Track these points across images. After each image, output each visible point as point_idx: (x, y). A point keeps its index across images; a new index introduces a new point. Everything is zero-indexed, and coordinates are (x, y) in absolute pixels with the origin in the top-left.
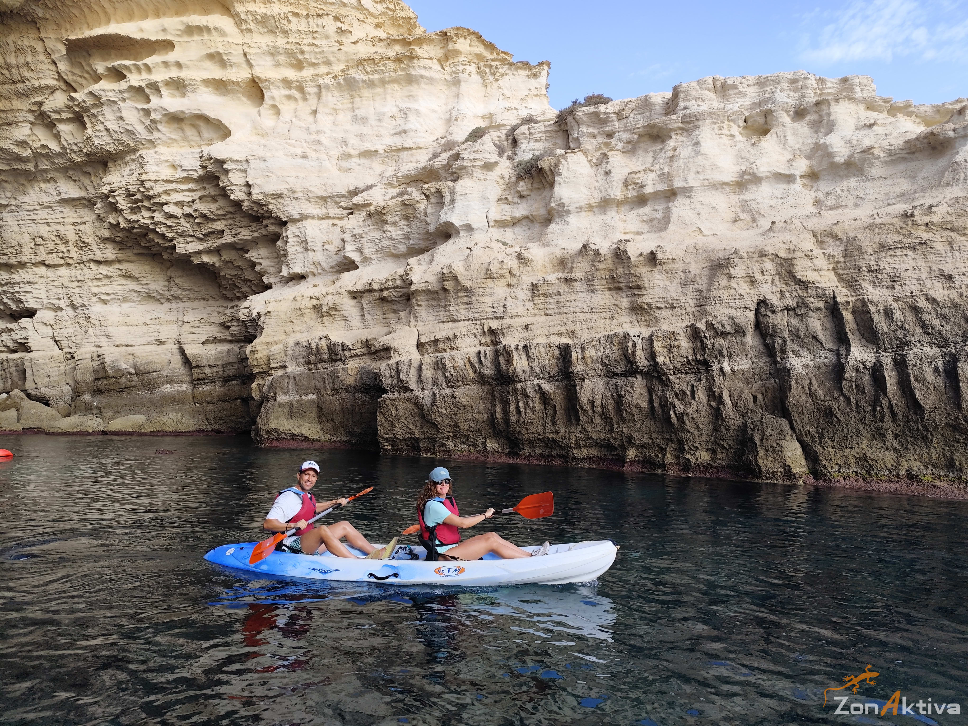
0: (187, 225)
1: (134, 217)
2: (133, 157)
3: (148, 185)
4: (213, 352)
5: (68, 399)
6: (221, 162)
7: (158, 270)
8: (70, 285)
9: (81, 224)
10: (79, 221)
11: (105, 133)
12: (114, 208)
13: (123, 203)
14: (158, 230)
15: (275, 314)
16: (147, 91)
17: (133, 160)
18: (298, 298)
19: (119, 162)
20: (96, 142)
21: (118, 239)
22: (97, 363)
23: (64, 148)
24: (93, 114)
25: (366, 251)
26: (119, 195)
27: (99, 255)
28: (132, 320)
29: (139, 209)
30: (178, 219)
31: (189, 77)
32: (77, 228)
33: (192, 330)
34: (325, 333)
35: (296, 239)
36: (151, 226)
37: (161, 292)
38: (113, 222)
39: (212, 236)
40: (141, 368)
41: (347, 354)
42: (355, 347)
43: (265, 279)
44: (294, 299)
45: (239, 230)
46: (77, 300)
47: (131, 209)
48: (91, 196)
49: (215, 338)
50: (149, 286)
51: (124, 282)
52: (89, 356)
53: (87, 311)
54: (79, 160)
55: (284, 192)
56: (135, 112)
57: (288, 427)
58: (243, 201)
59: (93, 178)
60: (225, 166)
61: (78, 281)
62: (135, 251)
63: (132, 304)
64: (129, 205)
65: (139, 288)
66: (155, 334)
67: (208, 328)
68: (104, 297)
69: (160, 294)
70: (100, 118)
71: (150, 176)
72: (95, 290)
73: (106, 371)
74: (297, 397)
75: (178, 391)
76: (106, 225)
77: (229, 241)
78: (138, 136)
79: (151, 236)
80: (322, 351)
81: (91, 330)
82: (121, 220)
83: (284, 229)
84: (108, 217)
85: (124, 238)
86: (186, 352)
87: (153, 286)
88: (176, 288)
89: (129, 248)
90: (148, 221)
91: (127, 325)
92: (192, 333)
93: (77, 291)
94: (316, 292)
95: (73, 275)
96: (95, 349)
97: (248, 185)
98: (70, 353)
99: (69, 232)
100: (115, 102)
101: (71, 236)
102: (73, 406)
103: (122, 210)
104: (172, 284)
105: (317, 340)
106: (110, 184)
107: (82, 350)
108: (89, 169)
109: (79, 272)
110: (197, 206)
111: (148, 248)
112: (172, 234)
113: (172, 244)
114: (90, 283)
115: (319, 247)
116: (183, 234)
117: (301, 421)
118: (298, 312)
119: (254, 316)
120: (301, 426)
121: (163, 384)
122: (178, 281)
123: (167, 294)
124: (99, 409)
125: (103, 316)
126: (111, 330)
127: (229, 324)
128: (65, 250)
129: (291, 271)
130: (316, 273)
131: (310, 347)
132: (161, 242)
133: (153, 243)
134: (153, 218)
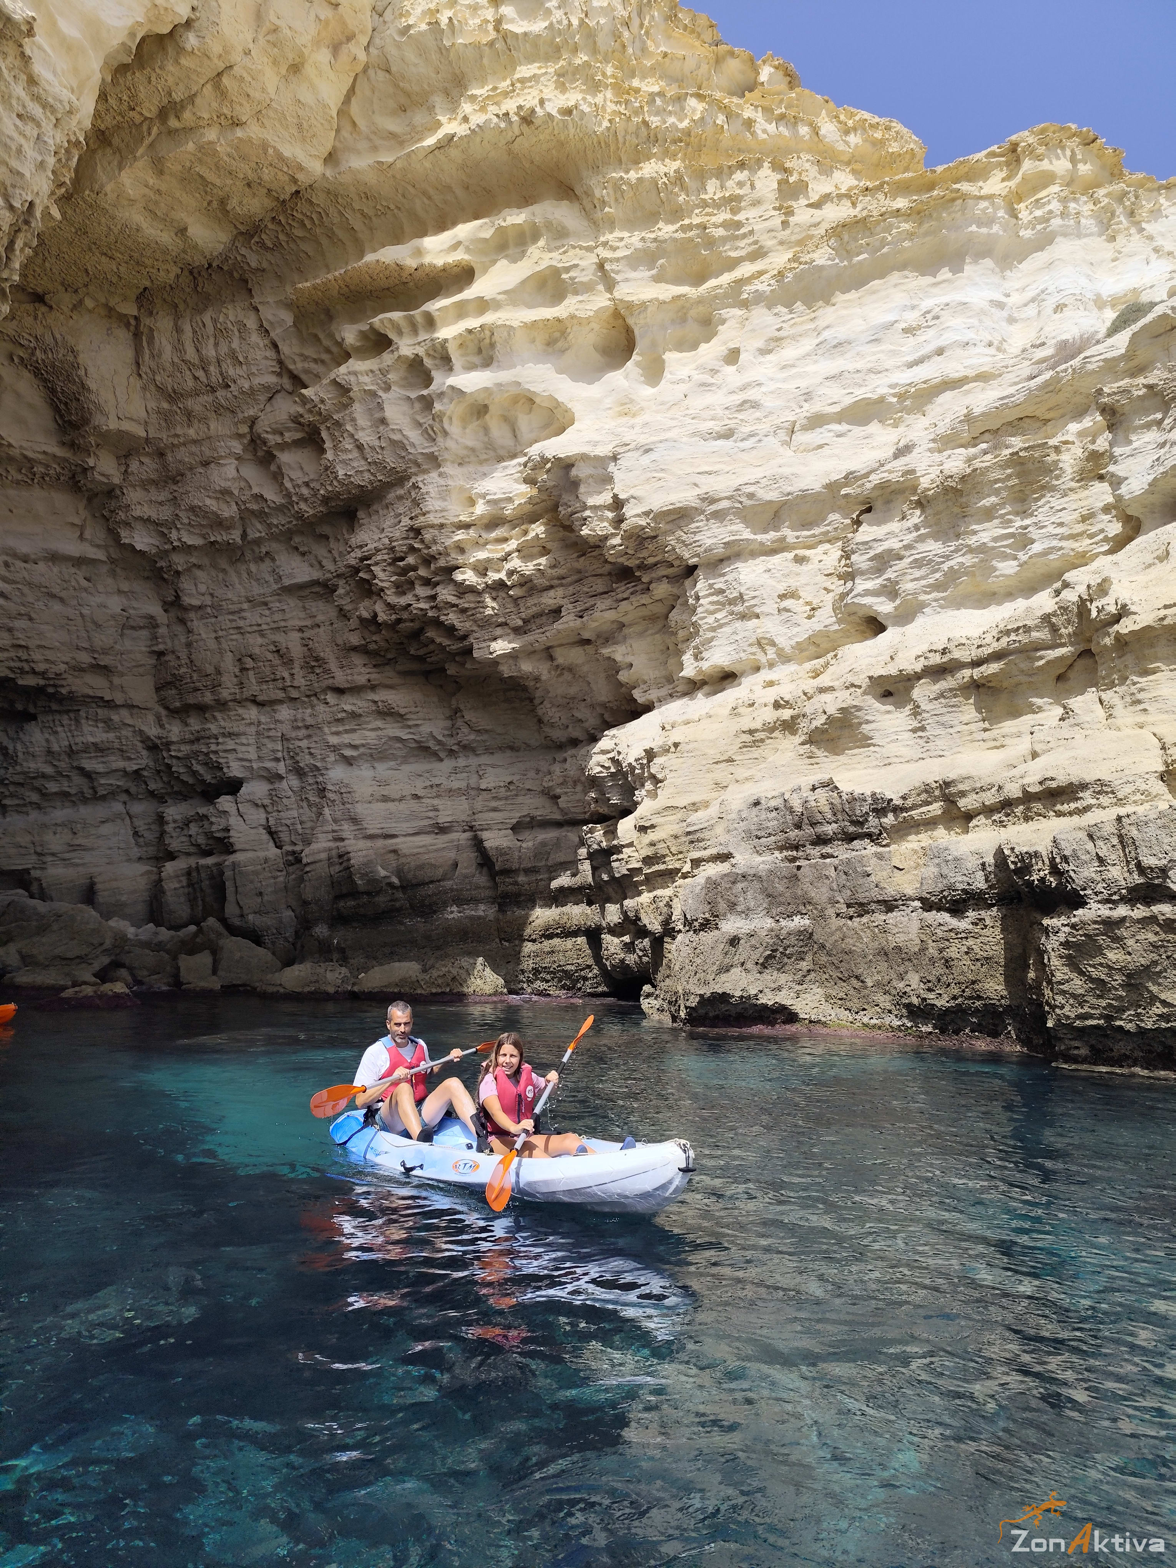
0: (495, 605)
1: (403, 601)
2: (400, 492)
3: (427, 536)
4: (530, 844)
5: (289, 933)
6: (565, 465)
7: (435, 699)
8: (293, 735)
9: (312, 627)
10: (308, 623)
11: (355, 454)
12: (368, 589)
13: (383, 577)
14: (443, 618)
15: (691, 746)
16: (428, 362)
17: (400, 498)
18: (741, 710)
19: (375, 507)
20: (341, 473)
21: (372, 646)
22: (338, 868)
23: (288, 495)
24: (338, 424)
25: (908, 586)
26: (377, 564)
27: (340, 678)
28: (393, 791)
29: (412, 583)
30: (479, 593)
31: (500, 322)
32: (306, 635)
33: (494, 804)
34: (825, 777)
35: (715, 598)
36: (430, 614)
37: (440, 738)
38: (366, 614)
39: (538, 621)
40: (410, 876)
41: (889, 819)
42: (909, 803)
43: (637, 694)
44: (734, 711)
45: (591, 601)
46: (305, 760)
47: (397, 586)
48: (329, 575)
49: (533, 818)
50: (422, 729)
51: (379, 723)
52: (323, 856)
53: (320, 779)
54: (311, 512)
55: (696, 503)
56: (405, 407)
57: (753, 992)
58: (606, 538)
59: (333, 544)
60: (574, 472)
61: (307, 727)
62: (399, 668)
63: (392, 763)
64: (393, 579)
65: (404, 734)
66: (431, 814)
67: (520, 799)
68: (348, 752)
69: (439, 743)
70: (349, 428)
71: (433, 519)
72: (334, 740)
73: (353, 882)
74: (769, 923)
75: (471, 918)
76: (354, 623)
77: (572, 624)
78: (411, 450)
79: (431, 633)
80: (819, 817)
81: (327, 811)
82: (379, 607)
83: (688, 582)
84: (356, 609)
85: (382, 644)
86: (487, 844)
87: (426, 728)
88: (465, 730)
89: (388, 662)
90: (423, 605)
91: (385, 799)
92: (495, 810)
93: (304, 744)
94: (786, 691)
95: (299, 716)
96: (332, 844)
97: (618, 504)
98: (294, 853)
99: (293, 643)
100: (373, 394)
101: (297, 651)
102: (298, 946)
103: (382, 590)
104: (459, 723)
105: (806, 793)
106: (361, 547)
107: (314, 846)
108: (326, 530)
109: (309, 711)
110: (515, 563)
111: (421, 659)
112: (468, 624)
113: (466, 643)
114: (326, 730)
115: (771, 606)
116: (487, 623)
117: (783, 979)
118: (747, 738)
119: (631, 760)
120: (779, 989)
121: (445, 905)
122: (469, 716)
123: (450, 742)
124: (342, 951)
125: (347, 786)
126: (360, 809)
127: (558, 791)
128: (286, 675)
129: (705, 665)
130: (763, 660)
131: (791, 810)
132: (446, 642)
133: (432, 647)
134: (433, 598)
